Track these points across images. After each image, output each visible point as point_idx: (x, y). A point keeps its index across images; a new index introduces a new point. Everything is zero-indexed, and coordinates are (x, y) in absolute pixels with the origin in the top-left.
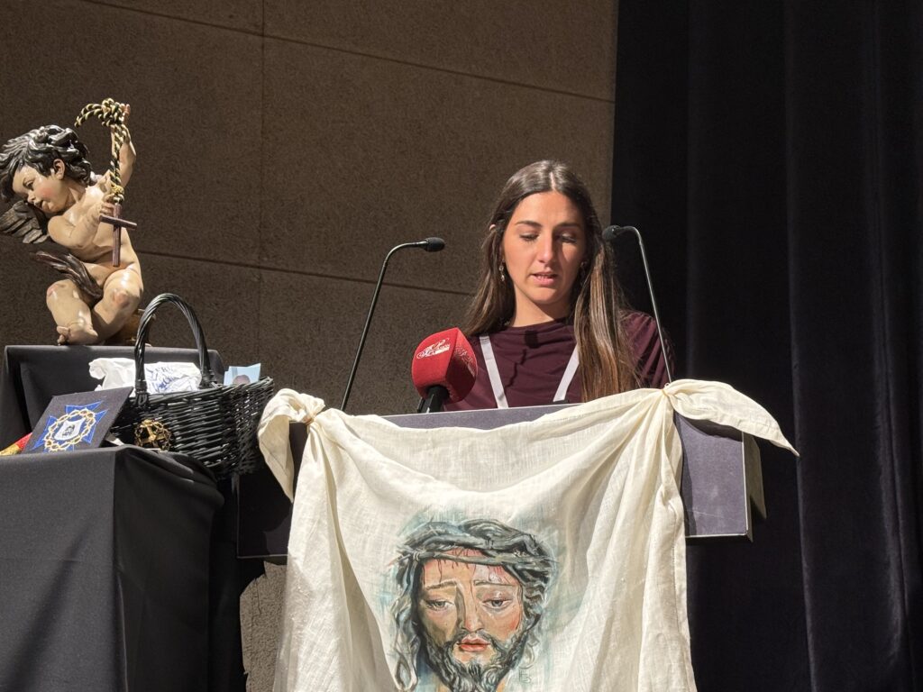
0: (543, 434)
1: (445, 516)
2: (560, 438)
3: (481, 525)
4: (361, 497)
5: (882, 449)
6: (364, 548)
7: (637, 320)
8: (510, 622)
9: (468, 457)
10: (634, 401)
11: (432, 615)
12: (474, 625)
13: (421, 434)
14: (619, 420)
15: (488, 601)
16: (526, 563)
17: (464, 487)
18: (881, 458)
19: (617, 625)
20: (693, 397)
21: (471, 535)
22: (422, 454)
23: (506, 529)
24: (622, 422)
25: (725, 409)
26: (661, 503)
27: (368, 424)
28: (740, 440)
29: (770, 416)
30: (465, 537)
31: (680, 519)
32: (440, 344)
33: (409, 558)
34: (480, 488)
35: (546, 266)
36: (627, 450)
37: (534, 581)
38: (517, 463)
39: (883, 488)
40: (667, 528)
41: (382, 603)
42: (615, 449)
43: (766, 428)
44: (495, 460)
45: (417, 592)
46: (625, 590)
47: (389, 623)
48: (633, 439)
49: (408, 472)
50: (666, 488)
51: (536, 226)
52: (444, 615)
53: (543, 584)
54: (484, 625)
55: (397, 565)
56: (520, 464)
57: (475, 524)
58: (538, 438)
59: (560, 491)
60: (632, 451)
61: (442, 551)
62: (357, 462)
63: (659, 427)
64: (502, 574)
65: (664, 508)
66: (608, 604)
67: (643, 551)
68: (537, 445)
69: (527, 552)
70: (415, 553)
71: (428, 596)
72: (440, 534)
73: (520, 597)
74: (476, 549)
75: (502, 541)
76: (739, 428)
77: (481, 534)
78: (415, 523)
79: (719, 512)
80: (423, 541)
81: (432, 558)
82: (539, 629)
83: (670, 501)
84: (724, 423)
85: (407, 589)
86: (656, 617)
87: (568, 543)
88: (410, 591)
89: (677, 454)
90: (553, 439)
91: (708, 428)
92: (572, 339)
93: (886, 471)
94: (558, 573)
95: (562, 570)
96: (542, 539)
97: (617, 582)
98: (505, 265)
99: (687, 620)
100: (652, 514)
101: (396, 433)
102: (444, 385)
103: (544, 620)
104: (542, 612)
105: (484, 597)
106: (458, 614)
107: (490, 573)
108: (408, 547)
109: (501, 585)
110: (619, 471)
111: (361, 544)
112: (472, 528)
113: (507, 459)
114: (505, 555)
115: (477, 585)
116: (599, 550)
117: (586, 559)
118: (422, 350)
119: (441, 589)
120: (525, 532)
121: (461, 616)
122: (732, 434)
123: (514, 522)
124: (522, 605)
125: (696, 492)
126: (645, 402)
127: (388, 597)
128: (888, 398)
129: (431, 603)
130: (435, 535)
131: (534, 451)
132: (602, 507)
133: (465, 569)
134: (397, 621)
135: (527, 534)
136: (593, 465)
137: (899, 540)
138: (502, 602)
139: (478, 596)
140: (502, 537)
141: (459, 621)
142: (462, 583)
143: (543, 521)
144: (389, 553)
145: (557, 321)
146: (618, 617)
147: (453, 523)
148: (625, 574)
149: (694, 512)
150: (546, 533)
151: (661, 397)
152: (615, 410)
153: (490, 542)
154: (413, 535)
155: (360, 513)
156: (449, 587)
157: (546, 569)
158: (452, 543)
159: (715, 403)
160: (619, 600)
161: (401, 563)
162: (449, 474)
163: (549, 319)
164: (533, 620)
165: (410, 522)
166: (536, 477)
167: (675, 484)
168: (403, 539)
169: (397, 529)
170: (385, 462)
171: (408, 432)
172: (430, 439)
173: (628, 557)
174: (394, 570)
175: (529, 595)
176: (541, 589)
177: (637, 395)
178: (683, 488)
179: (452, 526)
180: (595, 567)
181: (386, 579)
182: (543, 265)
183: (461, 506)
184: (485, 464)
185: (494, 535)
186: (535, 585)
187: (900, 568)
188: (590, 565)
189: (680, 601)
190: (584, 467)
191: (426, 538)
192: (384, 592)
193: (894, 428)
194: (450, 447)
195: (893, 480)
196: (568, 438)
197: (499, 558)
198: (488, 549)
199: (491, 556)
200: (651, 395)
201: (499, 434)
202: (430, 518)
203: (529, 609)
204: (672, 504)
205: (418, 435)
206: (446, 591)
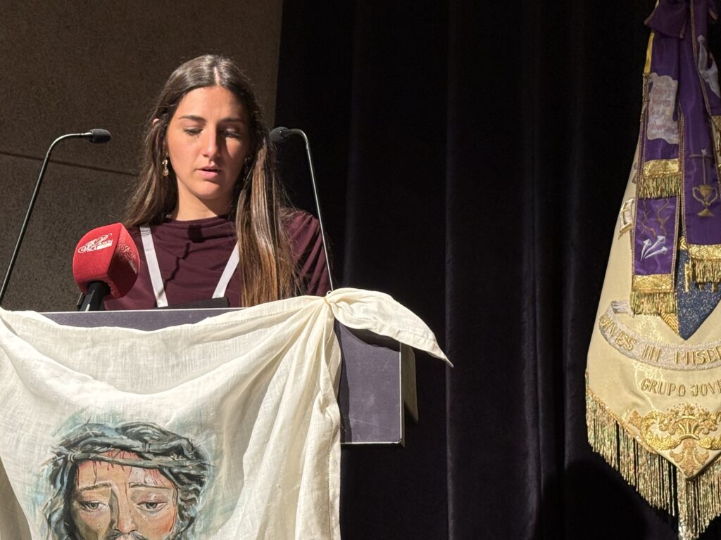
0: (203, 338)
1: (102, 418)
2: (222, 342)
3: (139, 428)
4: (16, 394)
5: (526, 344)
6: (17, 446)
7: (298, 219)
8: (165, 524)
9: (128, 357)
10: (296, 308)
11: (84, 516)
12: (127, 526)
13: (80, 332)
14: (281, 325)
15: (143, 503)
16: (183, 467)
17: (122, 388)
18: (525, 352)
19: (270, 530)
20: (354, 306)
21: (129, 438)
22: (80, 352)
23: (164, 433)
24: (284, 329)
25: (384, 319)
26: (319, 410)
27: (25, 321)
28: (398, 350)
29: (428, 328)
30: (122, 439)
31: (337, 427)
32: (102, 239)
33: (63, 458)
34: (139, 390)
35: (210, 161)
36: (287, 356)
37: (190, 485)
38: (178, 365)
39: (525, 381)
40: (324, 435)
41: (34, 504)
42: (274, 356)
43: (424, 339)
44: (155, 362)
45: (71, 493)
46: (280, 495)
47: (40, 523)
48: (294, 346)
49: (66, 371)
50: (324, 395)
51: (201, 121)
52: (97, 515)
53: (199, 487)
54: (137, 527)
55: (51, 465)
56: (180, 367)
57: (132, 427)
58: (199, 342)
59: (219, 396)
60: (292, 358)
61: (98, 452)
62: (13, 360)
63: (319, 335)
64: (158, 477)
65: (321, 416)
66: (262, 509)
67: (299, 457)
68: (198, 347)
69: (184, 456)
70: (70, 454)
71: (82, 497)
72: (96, 436)
73: (175, 500)
74: (133, 451)
75: (160, 444)
76: (397, 339)
77: (139, 437)
78: (71, 423)
79: (374, 421)
80: (79, 442)
81: (88, 459)
82: (193, 531)
83: (327, 409)
84: (384, 333)
85: (60, 490)
86: (310, 523)
87: (225, 447)
88: (63, 492)
89: (336, 362)
90: (214, 342)
91: (368, 337)
92: (233, 235)
93: (529, 364)
94: (214, 476)
95: (217, 475)
96: (200, 443)
97: (272, 487)
98: (168, 159)
99: (339, 526)
100: (309, 422)
101: (55, 331)
102: (105, 281)
103: (198, 522)
104: (196, 515)
105: (139, 499)
106: (111, 515)
107: (145, 476)
108: (62, 448)
109: (156, 487)
110: (278, 377)
111: (14, 443)
112: (129, 430)
113: (167, 361)
114: (161, 458)
115: (132, 487)
116: (256, 454)
117: (242, 463)
118: (84, 244)
119: (95, 490)
120: (183, 436)
121: (115, 517)
122: (391, 344)
123: (171, 425)
124: (177, 508)
125: (352, 400)
126: (307, 309)
127: (40, 498)
128: (534, 296)
129: (84, 504)
130: (91, 436)
131: (194, 354)
132: (260, 413)
133: (121, 471)
134: (49, 521)
135: (184, 438)
136: (254, 370)
137: (538, 432)
138: (157, 504)
139: (133, 498)
140: (159, 440)
141: (112, 522)
142: (117, 485)
143: (201, 425)
144: (43, 453)
145: (220, 217)
146: (272, 521)
147: (110, 425)
148: (280, 479)
149: (350, 419)
150: (204, 437)
151: (323, 304)
152: (276, 316)
153: (147, 445)
154: (68, 436)
155: (14, 412)
156: (103, 489)
157: (202, 472)
158: (108, 445)
159: (375, 313)
160: (274, 505)
161: (55, 464)
162: (107, 374)
163: (212, 215)
164: (187, 522)
165: (67, 423)
166: (196, 381)
167: (333, 393)
168: (58, 439)
169: (52, 430)
170: (41, 361)
171: (67, 330)
172: (89, 338)
173: (285, 462)
174: (47, 470)
175: (183, 497)
176: (197, 492)
177: (299, 302)
178: (340, 396)
179: (110, 428)
180: (251, 471)
181: (39, 480)
182: (207, 160)
183: (119, 408)
184: (145, 364)
185: (152, 439)
186: (191, 489)
187: (538, 459)
188: (246, 469)
189: (333, 508)
190: (244, 373)
191: (82, 439)
192: (36, 492)
193: (538, 324)
194: (110, 347)
195: (535, 374)
196: (230, 341)
197: (156, 461)
198: (145, 452)
199: (147, 459)
200: (313, 302)
201: (160, 336)
202: (87, 419)
203: (183, 512)
204: (330, 413)
205: (76, 333)
206: (101, 493)
